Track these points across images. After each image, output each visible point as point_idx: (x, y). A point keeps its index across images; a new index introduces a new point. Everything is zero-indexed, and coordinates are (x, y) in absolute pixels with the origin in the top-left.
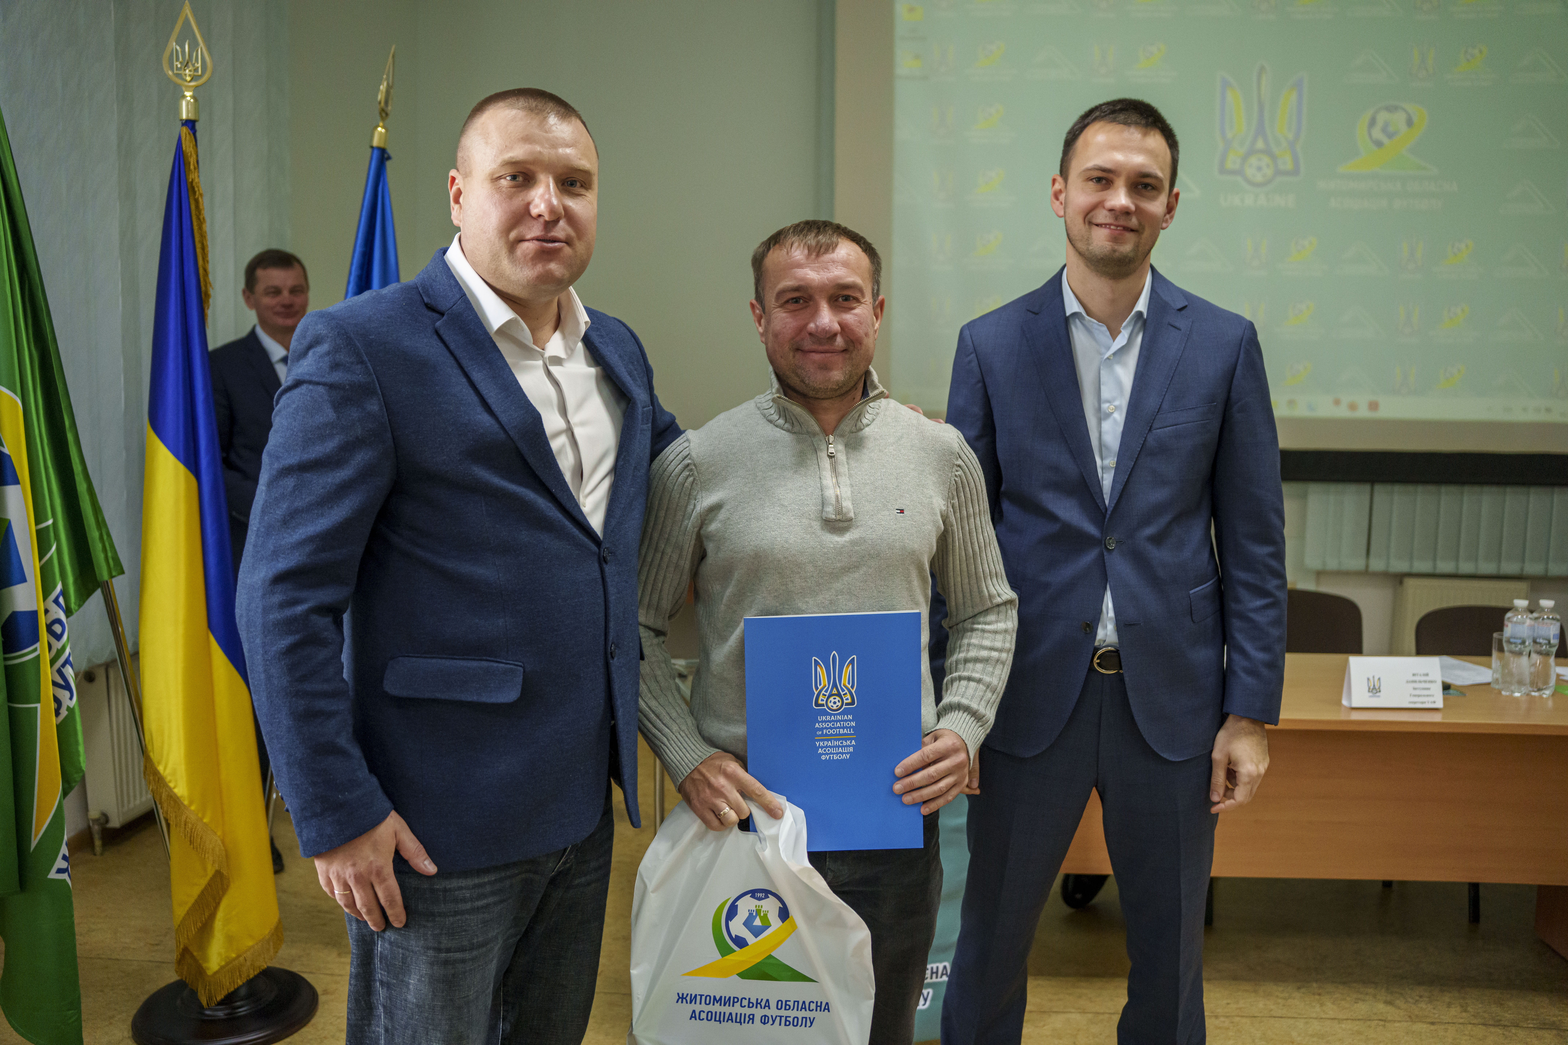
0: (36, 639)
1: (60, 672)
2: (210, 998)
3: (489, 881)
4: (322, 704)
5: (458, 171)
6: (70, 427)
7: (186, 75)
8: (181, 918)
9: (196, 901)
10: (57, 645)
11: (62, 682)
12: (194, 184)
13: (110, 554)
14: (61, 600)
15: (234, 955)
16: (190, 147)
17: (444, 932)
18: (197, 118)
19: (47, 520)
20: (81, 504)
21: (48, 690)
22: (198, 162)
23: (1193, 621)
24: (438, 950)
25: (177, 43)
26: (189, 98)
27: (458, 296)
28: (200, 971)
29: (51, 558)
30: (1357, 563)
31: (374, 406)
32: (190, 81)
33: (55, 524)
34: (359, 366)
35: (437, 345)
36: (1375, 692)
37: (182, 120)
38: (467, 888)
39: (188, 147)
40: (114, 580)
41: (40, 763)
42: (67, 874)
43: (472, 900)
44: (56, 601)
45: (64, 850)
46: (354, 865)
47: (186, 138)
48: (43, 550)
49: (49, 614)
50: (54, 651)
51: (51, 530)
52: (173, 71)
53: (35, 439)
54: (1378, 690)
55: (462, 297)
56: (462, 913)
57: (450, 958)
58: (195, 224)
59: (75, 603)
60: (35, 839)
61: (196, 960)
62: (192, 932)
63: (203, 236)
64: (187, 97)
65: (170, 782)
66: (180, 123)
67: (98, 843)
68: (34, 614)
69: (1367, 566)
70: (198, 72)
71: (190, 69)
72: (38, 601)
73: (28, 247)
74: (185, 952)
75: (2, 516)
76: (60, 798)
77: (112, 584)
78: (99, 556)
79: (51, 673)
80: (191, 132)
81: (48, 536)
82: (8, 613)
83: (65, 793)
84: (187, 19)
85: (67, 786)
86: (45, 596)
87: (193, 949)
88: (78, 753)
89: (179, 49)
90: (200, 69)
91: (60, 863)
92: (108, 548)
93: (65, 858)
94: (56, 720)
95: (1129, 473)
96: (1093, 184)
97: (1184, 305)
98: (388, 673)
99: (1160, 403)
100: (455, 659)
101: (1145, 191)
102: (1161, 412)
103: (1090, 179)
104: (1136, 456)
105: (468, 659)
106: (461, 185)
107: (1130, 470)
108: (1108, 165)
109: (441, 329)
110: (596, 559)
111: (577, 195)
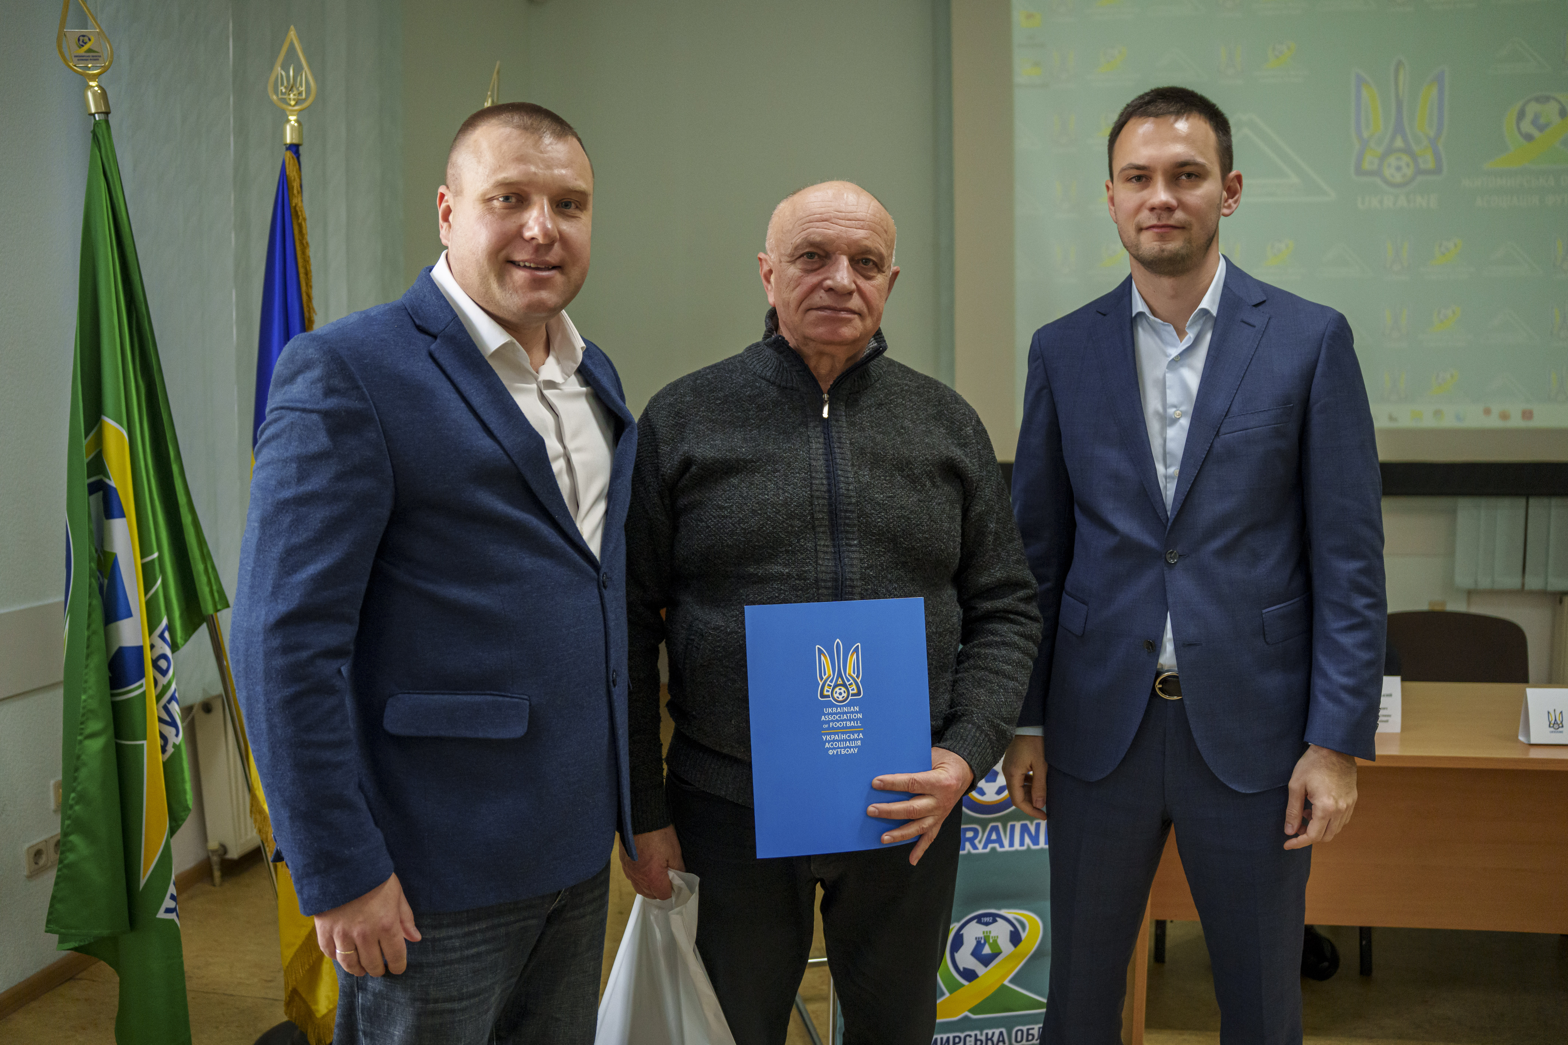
0: (141, 675)
1: (166, 709)
2: (319, 1041)
3: (479, 929)
5: (448, 188)
6: (176, 458)
7: (290, 99)
8: (289, 960)
9: (303, 942)
10: (163, 681)
11: (167, 718)
12: (298, 209)
13: (215, 588)
14: (167, 635)
16: (293, 171)
17: (432, 982)
18: (300, 143)
19: (152, 553)
20: (186, 536)
21: (154, 727)
22: (301, 186)
23: (1266, 642)
24: (426, 1001)
25: (283, 68)
26: (293, 123)
27: (450, 318)
28: (310, 1014)
29: (156, 592)
31: (371, 433)
32: (295, 105)
33: (161, 558)
34: (355, 392)
35: (433, 369)
37: (286, 144)
38: (457, 937)
39: (291, 172)
40: (219, 614)
41: (147, 800)
42: (174, 913)
43: (461, 949)
44: (162, 636)
45: (172, 890)
47: (290, 163)
48: (148, 584)
49: (154, 649)
50: (160, 687)
51: (157, 563)
52: (277, 95)
53: (141, 472)
54: (1561, 725)
55: (454, 318)
58: (298, 248)
59: (181, 638)
60: (144, 877)
61: (305, 1002)
62: (300, 974)
63: (306, 261)
64: (291, 121)
66: (284, 147)
67: (217, 874)
68: (140, 649)
69: (1523, 585)
70: (302, 95)
71: (295, 93)
72: (143, 636)
73: (135, 278)
74: (295, 994)
75: (107, 549)
76: (168, 835)
77: (217, 618)
78: (204, 590)
79: (157, 709)
80: (294, 157)
81: (154, 570)
82: (115, 649)
83: (173, 831)
84: (292, 44)
85: (174, 824)
86: (151, 631)
87: (302, 991)
88: (184, 791)
89: (284, 74)
90: (304, 93)
91: (168, 903)
92: (213, 581)
93: (173, 897)
94: (163, 757)
95: (1192, 482)
96: (1133, 184)
97: (1261, 301)
98: (388, 711)
99: (1229, 406)
100: (458, 694)
101: (1186, 182)
102: (1230, 415)
103: (1129, 180)
104: (1201, 464)
105: (472, 694)
106: (451, 203)
107: (1193, 478)
108: (1141, 162)
109: (436, 353)
110: (595, 584)
111: (571, 218)
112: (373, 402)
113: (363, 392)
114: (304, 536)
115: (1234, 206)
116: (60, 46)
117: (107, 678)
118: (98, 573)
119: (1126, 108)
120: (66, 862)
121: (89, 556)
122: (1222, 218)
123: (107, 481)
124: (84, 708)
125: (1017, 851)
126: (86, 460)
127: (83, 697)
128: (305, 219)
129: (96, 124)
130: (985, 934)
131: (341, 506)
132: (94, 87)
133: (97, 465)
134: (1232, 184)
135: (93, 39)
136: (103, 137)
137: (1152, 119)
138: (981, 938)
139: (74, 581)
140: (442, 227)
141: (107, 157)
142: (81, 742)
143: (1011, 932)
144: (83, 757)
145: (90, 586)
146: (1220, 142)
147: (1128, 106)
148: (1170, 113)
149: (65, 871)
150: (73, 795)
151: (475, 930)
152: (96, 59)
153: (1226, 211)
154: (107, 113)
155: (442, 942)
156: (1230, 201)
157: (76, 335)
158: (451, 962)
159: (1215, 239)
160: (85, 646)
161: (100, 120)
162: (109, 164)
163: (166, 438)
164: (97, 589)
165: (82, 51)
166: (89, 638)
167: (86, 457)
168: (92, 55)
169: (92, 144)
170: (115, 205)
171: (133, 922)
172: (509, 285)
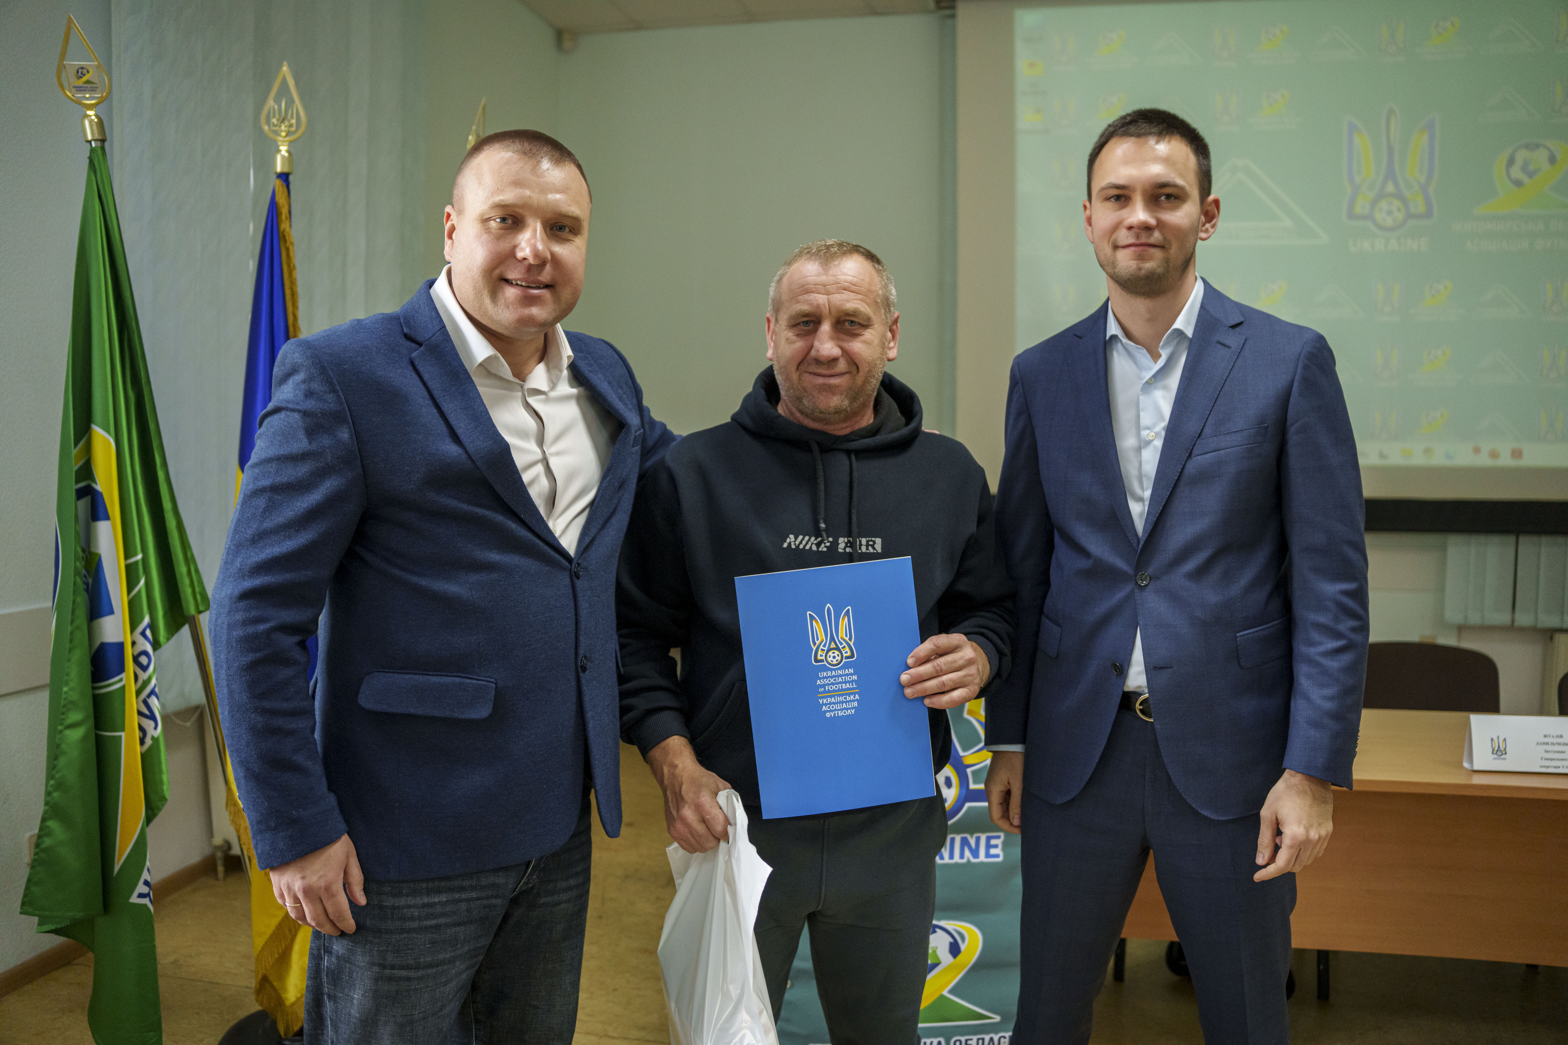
0: (121, 669)
1: (145, 702)
2: (287, 1028)
3: (439, 902)
4: (280, 722)
5: (453, 207)
6: (161, 466)
7: (281, 131)
8: (259, 949)
9: (273, 932)
10: (143, 676)
11: (146, 712)
13: (197, 589)
14: (148, 633)
16: (283, 199)
17: (390, 949)
18: (290, 171)
19: (136, 555)
20: (170, 540)
21: (132, 719)
22: (290, 212)
23: (1240, 665)
24: (383, 966)
25: (275, 101)
26: (283, 152)
27: (437, 328)
28: (280, 1001)
29: (139, 592)
30: (1503, 618)
31: (344, 434)
32: (286, 136)
33: (145, 560)
34: (331, 395)
35: (412, 376)
36: (1500, 754)
37: (276, 173)
38: (415, 906)
39: (281, 199)
40: (201, 615)
41: (124, 789)
42: (148, 899)
43: (420, 918)
44: (143, 634)
45: (146, 876)
46: (303, 878)
47: (279, 190)
48: (131, 584)
49: (136, 646)
50: (140, 682)
51: (141, 565)
52: (270, 128)
53: (127, 477)
54: (1504, 752)
55: (441, 329)
56: (409, 931)
57: (395, 974)
58: (285, 270)
59: (164, 637)
60: (118, 863)
61: (275, 989)
62: (269, 962)
63: (293, 283)
64: (281, 151)
66: (274, 176)
67: (221, 868)
68: (121, 646)
69: (1513, 621)
70: (293, 128)
71: (286, 124)
72: (124, 631)
73: (126, 295)
74: (264, 981)
75: (93, 550)
76: (143, 824)
77: (199, 619)
78: (186, 591)
79: (137, 703)
80: (284, 185)
81: (137, 570)
82: (97, 644)
83: (149, 819)
84: (284, 79)
85: (150, 813)
86: (133, 629)
87: (271, 978)
88: (161, 782)
89: (276, 107)
90: (295, 126)
91: (141, 888)
92: (196, 584)
93: (146, 883)
94: (141, 749)
95: (1163, 504)
96: (1112, 203)
97: (1238, 322)
98: (363, 688)
99: (1201, 428)
101: (1166, 203)
102: (1203, 436)
103: (1108, 199)
104: (1173, 485)
105: (441, 675)
106: (455, 222)
107: (1165, 500)
108: (1121, 182)
109: (417, 360)
110: (567, 574)
111: (565, 241)
112: (348, 406)
113: (338, 396)
115: (1211, 230)
116: (59, 78)
117: (89, 672)
118: (84, 572)
119: (1107, 129)
120: (43, 846)
121: (75, 556)
122: (1199, 242)
123: (94, 486)
124: (65, 699)
126: (75, 468)
127: (65, 689)
128: (292, 244)
129: (92, 150)
132: (91, 116)
133: (86, 472)
134: (1209, 208)
135: (91, 72)
136: (99, 163)
137: (1133, 139)
139: (61, 578)
140: (446, 243)
141: (103, 182)
142: (61, 732)
144: (63, 746)
145: (75, 583)
146: (1200, 165)
147: (1109, 126)
148: (1151, 134)
149: (42, 855)
150: (52, 782)
152: (93, 90)
153: (1203, 235)
154: (103, 141)
155: (400, 911)
156: (1208, 225)
157: (69, 353)
159: (1192, 261)
160: (68, 641)
161: (96, 147)
162: (104, 187)
163: (153, 447)
164: (82, 586)
165: (80, 82)
166: (72, 633)
167: (75, 465)
168: (90, 86)
169: (89, 168)
170: (108, 226)
171: (107, 906)
172: (501, 301)
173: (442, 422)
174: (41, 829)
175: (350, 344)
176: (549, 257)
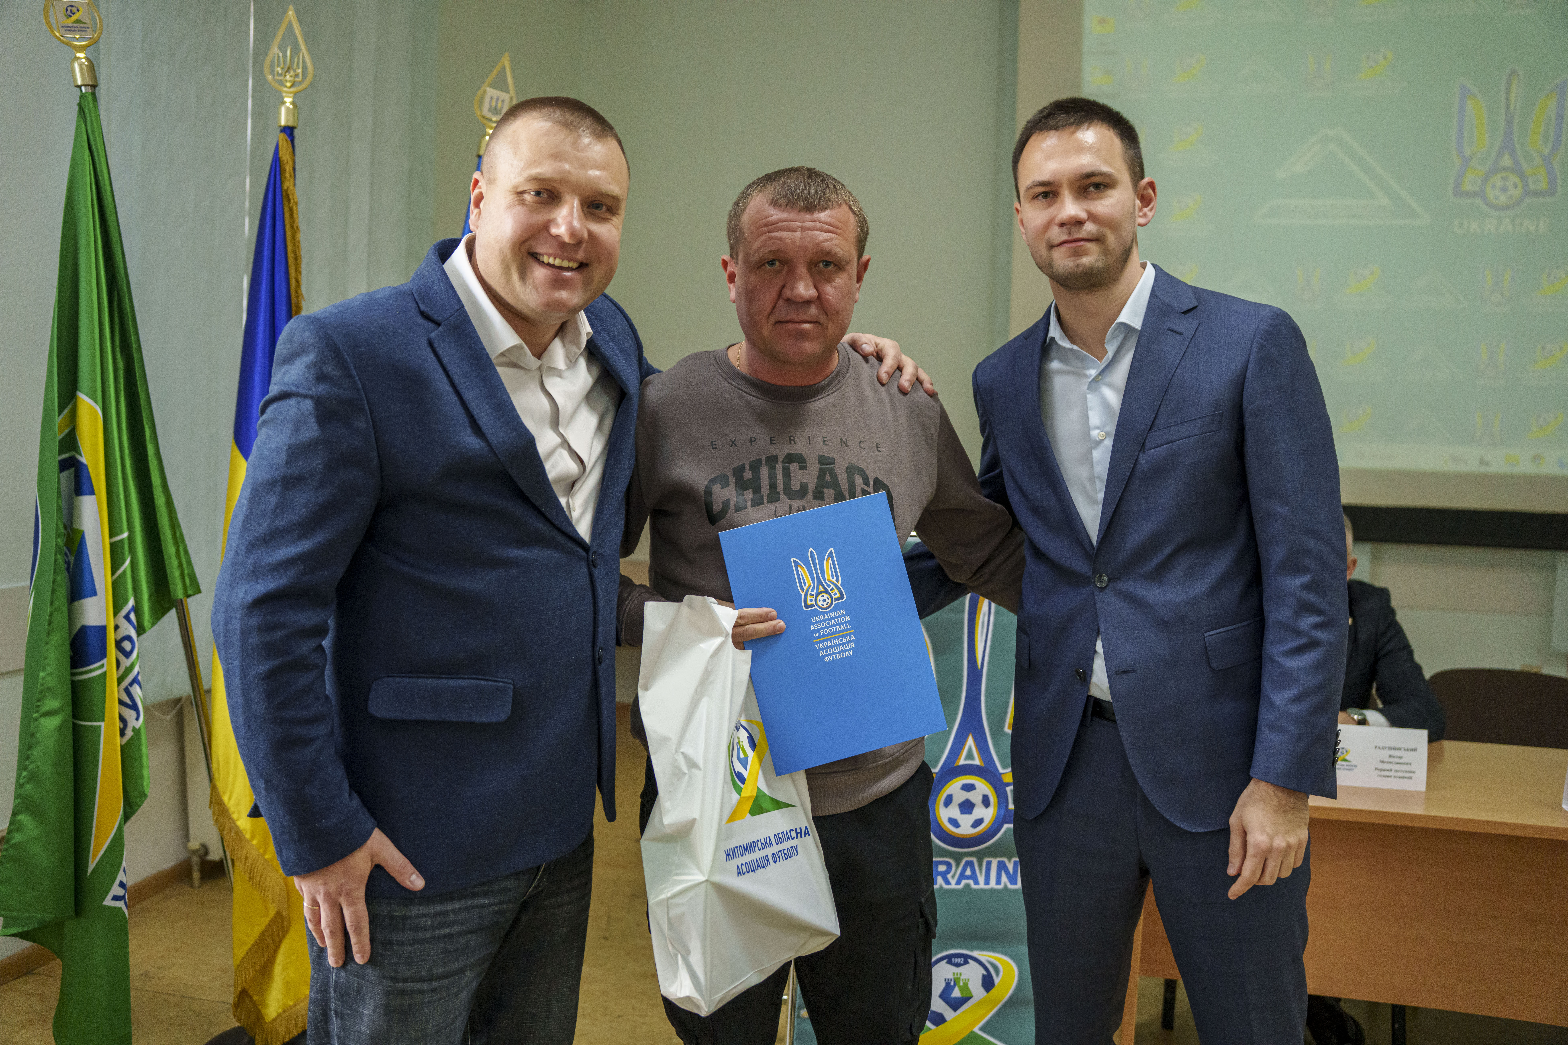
0: (103, 655)
1: (127, 690)
3: (452, 909)
4: (301, 731)
5: (482, 173)
6: (151, 438)
7: (286, 80)
8: (240, 958)
9: (256, 942)
10: (126, 663)
11: (128, 701)
12: (289, 192)
13: (186, 572)
14: (132, 616)
15: (291, 1003)
16: (287, 155)
17: (402, 961)
18: (295, 124)
19: (122, 533)
20: (158, 518)
21: (113, 709)
22: (294, 170)
23: (1210, 667)
24: (395, 980)
25: (280, 48)
26: (288, 104)
28: (259, 1017)
29: (124, 573)
31: (360, 423)
32: (291, 87)
33: (131, 538)
34: (346, 380)
35: (431, 358)
37: (280, 126)
38: (428, 915)
39: (285, 155)
40: (189, 600)
41: (101, 784)
42: (123, 902)
43: (432, 928)
44: (127, 617)
45: (121, 876)
47: (282, 144)
48: (115, 565)
49: (119, 630)
50: (122, 669)
51: (126, 544)
52: (273, 75)
53: (114, 449)
55: (460, 308)
57: (408, 987)
58: (288, 232)
59: (148, 621)
60: (92, 862)
61: (255, 1006)
62: (250, 974)
63: (296, 245)
64: (286, 102)
65: (233, 813)
66: (279, 130)
67: (196, 875)
68: (103, 629)
70: (298, 78)
71: (291, 74)
72: (107, 615)
73: (118, 254)
74: (244, 995)
75: (76, 526)
76: (121, 821)
77: (187, 604)
78: (174, 573)
79: (118, 691)
80: (289, 139)
81: (123, 549)
82: (78, 627)
83: (127, 817)
84: (290, 25)
85: (128, 810)
86: (116, 613)
87: (251, 992)
88: (142, 777)
89: (281, 55)
90: (301, 75)
91: (116, 890)
92: (185, 565)
93: (122, 885)
94: (121, 740)
95: (1117, 502)
96: (1042, 202)
97: (1192, 306)
98: (373, 694)
99: (1153, 420)
100: (442, 678)
101: (1094, 193)
102: (1155, 428)
103: (1035, 198)
104: (1125, 482)
105: (456, 678)
106: (483, 190)
107: (1118, 498)
108: (1045, 177)
109: (436, 341)
110: (584, 564)
111: (604, 220)
112: (364, 392)
113: (355, 381)
114: (288, 519)
116: (47, 16)
117: (68, 657)
118: (65, 549)
120: (12, 842)
121: (56, 532)
123: (79, 457)
124: (42, 685)
125: (993, 891)
126: (59, 437)
127: (42, 674)
128: (296, 203)
129: (82, 96)
130: (955, 976)
131: (326, 493)
132: (82, 58)
133: (70, 442)
134: (1145, 192)
135: (81, 10)
136: (90, 112)
138: (951, 980)
139: (40, 556)
140: (473, 213)
141: (93, 132)
142: (36, 720)
143: (984, 976)
144: (38, 735)
145: (55, 561)
149: (12, 851)
150: (24, 774)
151: (448, 911)
152: (84, 30)
153: (1141, 220)
154: (94, 86)
155: (412, 921)
156: (1146, 209)
157: (54, 311)
158: (422, 941)
160: (47, 622)
161: (86, 93)
162: (94, 135)
163: (142, 417)
164: (63, 566)
165: (69, 22)
166: (51, 614)
167: (59, 434)
168: (80, 26)
169: (78, 116)
170: (98, 177)
171: (78, 909)
172: (529, 281)
173: (463, 411)
174: (11, 824)
175: (365, 324)
176: (586, 235)
